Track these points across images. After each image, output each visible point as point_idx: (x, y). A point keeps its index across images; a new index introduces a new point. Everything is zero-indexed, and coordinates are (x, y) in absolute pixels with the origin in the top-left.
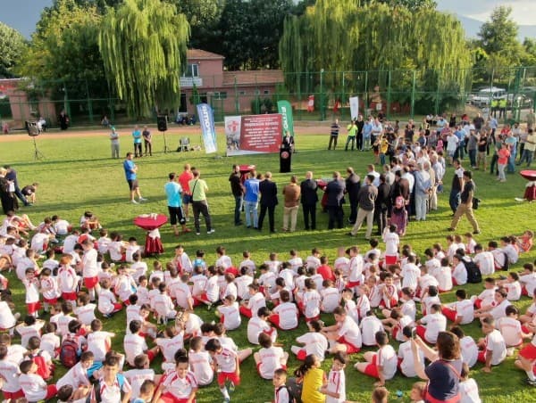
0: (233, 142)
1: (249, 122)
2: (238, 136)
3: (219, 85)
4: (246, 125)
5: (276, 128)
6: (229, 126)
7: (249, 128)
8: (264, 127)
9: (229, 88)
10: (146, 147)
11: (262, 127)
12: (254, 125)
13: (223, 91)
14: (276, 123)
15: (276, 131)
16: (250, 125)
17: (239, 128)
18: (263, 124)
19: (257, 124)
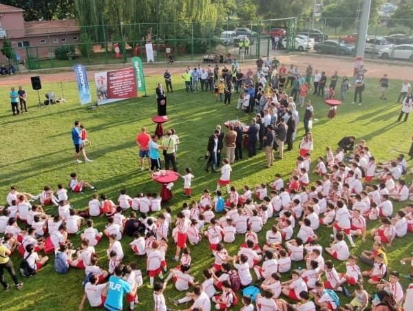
0: (102, 93)
1: (112, 76)
2: (105, 88)
3: (22, 35)
4: (111, 78)
5: (132, 79)
6: (98, 81)
7: (113, 80)
8: (124, 78)
9: (30, 37)
10: (21, 104)
11: (122, 79)
12: (117, 78)
13: (25, 40)
14: (132, 75)
15: (132, 81)
16: (114, 78)
17: (105, 82)
18: (122, 77)
19: (119, 77)
